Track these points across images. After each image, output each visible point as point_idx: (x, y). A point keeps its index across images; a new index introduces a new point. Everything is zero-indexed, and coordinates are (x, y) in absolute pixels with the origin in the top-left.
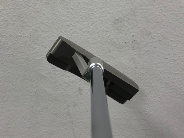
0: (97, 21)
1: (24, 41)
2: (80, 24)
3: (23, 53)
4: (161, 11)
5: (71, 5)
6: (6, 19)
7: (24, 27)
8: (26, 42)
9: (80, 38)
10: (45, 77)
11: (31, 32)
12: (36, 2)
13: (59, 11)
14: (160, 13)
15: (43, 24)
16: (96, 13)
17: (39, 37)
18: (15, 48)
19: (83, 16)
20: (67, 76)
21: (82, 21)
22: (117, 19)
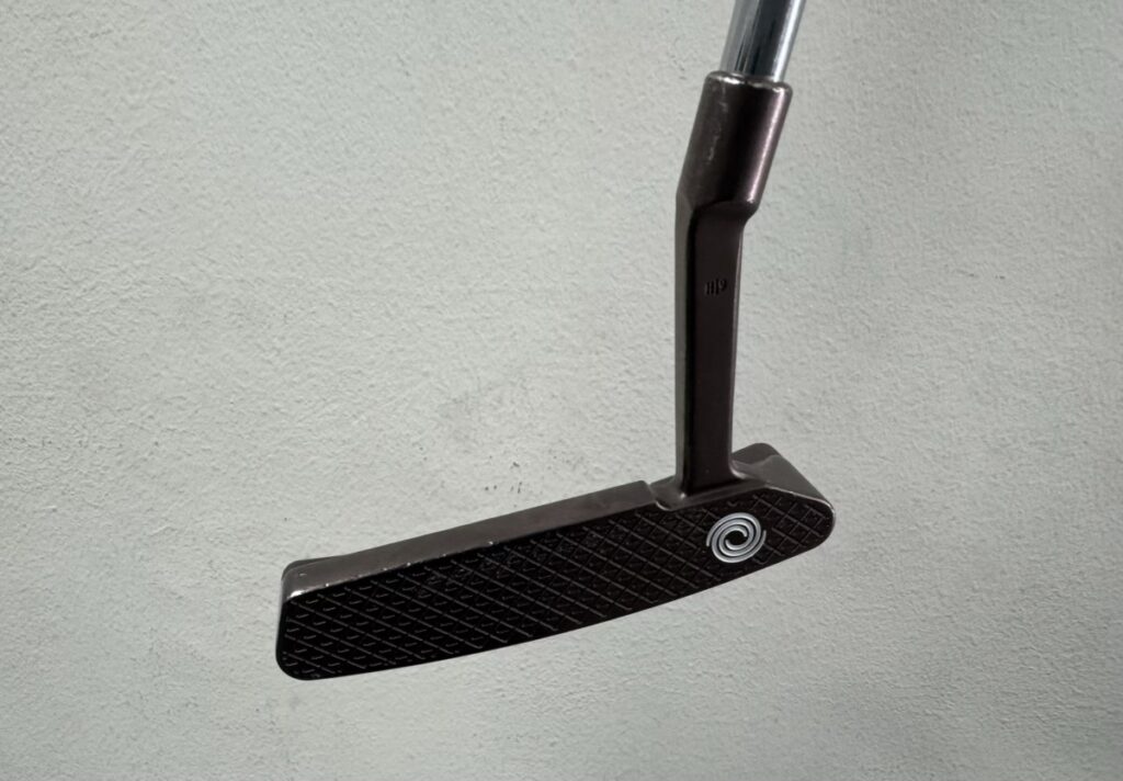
0: (376, 402)
1: (97, 463)
2: (311, 411)
3: (96, 507)
4: (626, 378)
5: (274, 336)
6: (23, 378)
7: (94, 412)
8: (106, 468)
9: (313, 463)
10: (180, 597)
11: (120, 433)
12: (137, 318)
13: (227, 358)
14: (622, 382)
15: (166, 403)
16: (372, 372)
17: (152, 453)
18: (62, 488)
19: (324, 381)
20: (265, 600)
21: (317, 398)
22: (455, 400)
